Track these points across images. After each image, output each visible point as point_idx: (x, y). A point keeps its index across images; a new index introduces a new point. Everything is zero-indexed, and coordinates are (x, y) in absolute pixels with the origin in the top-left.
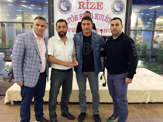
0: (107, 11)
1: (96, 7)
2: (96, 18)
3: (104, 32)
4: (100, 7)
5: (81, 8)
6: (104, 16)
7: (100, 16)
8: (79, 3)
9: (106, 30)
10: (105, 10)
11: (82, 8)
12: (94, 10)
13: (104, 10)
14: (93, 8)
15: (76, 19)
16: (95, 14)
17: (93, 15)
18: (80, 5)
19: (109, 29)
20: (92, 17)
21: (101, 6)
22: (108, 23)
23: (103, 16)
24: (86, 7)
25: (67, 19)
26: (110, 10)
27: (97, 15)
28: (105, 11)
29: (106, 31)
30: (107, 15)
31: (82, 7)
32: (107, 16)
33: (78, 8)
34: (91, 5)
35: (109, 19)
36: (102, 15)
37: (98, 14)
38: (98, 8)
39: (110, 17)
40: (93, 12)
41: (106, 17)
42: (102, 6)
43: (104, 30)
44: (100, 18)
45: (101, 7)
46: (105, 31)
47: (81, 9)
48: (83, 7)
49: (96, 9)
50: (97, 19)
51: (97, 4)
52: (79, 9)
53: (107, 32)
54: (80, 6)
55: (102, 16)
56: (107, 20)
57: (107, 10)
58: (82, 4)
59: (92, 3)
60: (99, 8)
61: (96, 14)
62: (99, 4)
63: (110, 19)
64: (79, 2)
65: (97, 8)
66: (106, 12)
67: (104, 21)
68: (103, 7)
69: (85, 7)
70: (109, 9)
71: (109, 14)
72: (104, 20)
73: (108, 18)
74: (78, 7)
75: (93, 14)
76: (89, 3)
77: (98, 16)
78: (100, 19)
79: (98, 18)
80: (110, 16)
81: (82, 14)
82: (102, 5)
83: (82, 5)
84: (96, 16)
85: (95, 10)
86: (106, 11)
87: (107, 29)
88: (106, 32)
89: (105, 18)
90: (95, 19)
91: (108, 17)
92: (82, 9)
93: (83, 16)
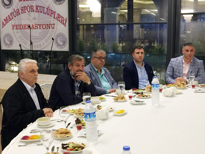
2: (37, 11)
3: (47, 28)
7: (41, 8)
9: (49, 25)
10: (45, 0)
12: (34, 2)
15: (18, 14)
17: (33, 8)
20: (33, 9)
23: (44, 8)
25: (10, 14)
26: (50, 0)
27: (37, 7)
29: (49, 26)
30: (48, 7)
35: (50, 11)
36: (42, 7)
37: (38, 6)
40: (33, 3)
41: (47, 9)
43: (46, 25)
44: (41, 11)
46: (48, 27)
50: (38, 12)
53: (50, 28)
55: (43, 8)
56: (48, 13)
61: (36, 6)
63: (51, 12)
66: (46, 3)
67: (46, 14)
71: (50, 4)
72: (45, 12)
73: (49, 10)
75: (33, 6)
77: (39, 8)
78: (41, 12)
79: (39, 11)
84: (36, 8)
87: (50, 24)
88: (49, 29)
89: (46, 10)
90: (36, 12)
91: (49, 9)
93: (24, 10)
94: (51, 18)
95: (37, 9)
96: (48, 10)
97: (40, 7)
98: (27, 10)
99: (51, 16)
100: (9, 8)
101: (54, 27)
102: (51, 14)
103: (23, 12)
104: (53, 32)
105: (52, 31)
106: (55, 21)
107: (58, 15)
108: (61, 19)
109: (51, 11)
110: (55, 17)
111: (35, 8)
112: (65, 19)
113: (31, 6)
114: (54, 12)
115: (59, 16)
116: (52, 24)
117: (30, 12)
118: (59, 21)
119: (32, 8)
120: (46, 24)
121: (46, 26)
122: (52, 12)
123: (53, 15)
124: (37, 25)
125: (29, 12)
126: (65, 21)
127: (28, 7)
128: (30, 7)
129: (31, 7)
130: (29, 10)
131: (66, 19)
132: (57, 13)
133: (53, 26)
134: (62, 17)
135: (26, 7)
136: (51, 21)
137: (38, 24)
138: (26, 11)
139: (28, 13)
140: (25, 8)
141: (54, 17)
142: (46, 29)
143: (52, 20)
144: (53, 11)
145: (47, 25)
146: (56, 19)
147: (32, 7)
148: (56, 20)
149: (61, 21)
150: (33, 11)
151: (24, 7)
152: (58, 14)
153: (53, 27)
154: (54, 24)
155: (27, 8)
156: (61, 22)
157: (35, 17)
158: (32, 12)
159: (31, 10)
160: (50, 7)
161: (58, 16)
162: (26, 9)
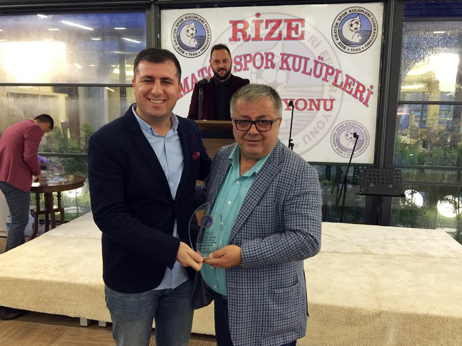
0: (319, 44)
1: (285, 33)
2: (285, 66)
3: (311, 109)
4: (297, 33)
5: (239, 40)
6: (308, 59)
7: (297, 59)
8: (231, 25)
9: (317, 102)
10: (311, 42)
11: (241, 37)
13: (309, 41)
14: (276, 35)
16: (281, 54)
17: (273, 58)
18: (235, 31)
19: (324, 98)
20: (272, 63)
21: (300, 29)
22: (323, 79)
23: (307, 59)
24: (253, 36)
25: (199, 72)
26: (328, 42)
27: (285, 57)
28: (312, 44)
29: (315, 105)
30: (319, 58)
31: (240, 35)
32: (320, 61)
33: (230, 40)
34: (267, 27)
35: (325, 68)
36: (301, 58)
37: (289, 55)
38: (289, 37)
39: (327, 63)
40: (274, 47)
41: (316, 62)
42: (303, 29)
43: (308, 102)
44: (297, 67)
45: (300, 32)
46: (313, 107)
47: (238, 43)
48: (244, 35)
49: (285, 39)
50: (288, 69)
51: (286, 23)
52: (234, 42)
53: (318, 109)
54: (236, 34)
55: (303, 61)
56: (318, 73)
57: (317, 42)
58: (240, 26)
59: (271, 21)
60: (293, 35)
61: (283, 55)
62: (294, 24)
63: (327, 70)
64: (231, 22)
65: (285, 36)
66: (315, 47)
67: (310, 74)
68: (306, 33)
69: (250, 36)
70: (325, 38)
71: (326, 52)
72: (308, 71)
73: (322, 64)
74: (230, 35)
75: (273, 55)
76: (262, 21)
77: (290, 60)
78: (297, 71)
79: (291, 67)
80: (330, 59)
81: (240, 57)
82: (303, 26)
83: (240, 30)
84: (282, 59)
85: (281, 42)
86: (315, 44)
87: (319, 100)
88: (315, 110)
89: (311, 65)
90: (281, 68)
91: (321, 63)
92: (242, 40)
93: (243, 62)
94: (323, 86)
95: (284, 61)
96: (319, 66)
97: (295, 56)
98: (251, 63)
99: (325, 79)
100: (196, 56)
101: (332, 107)
102: (326, 76)
103: (238, 67)
104: (328, 118)
105: (323, 115)
106: (335, 91)
107: (348, 77)
108: (355, 87)
109: (328, 67)
110: (339, 83)
111: (277, 60)
112: (367, 87)
113: (267, 54)
114: (337, 70)
115: (350, 80)
116: (325, 100)
117: (263, 68)
118: (350, 93)
119: (267, 60)
120: (306, 99)
121: (306, 104)
122: (330, 71)
123: (331, 79)
125: (259, 68)
126: (366, 92)
127: (258, 57)
128: (265, 56)
129: (267, 56)
130: (258, 64)
131: (372, 87)
132: (344, 73)
133: (328, 104)
134: (359, 84)
135: (249, 55)
136: (322, 92)
138: (250, 65)
139: (254, 70)
140: (248, 58)
141: (335, 84)
142: (306, 110)
143: (327, 91)
144: (332, 68)
145: (312, 101)
146: (340, 87)
147: (270, 57)
149: (353, 93)
150: (273, 66)
151: (245, 56)
152: (347, 75)
153: (328, 108)
154: (332, 101)
155: (253, 59)
156: (355, 96)
157: (276, 81)
158: (267, 67)
159: (267, 64)
160: (324, 59)
161: (347, 80)
162: (250, 61)
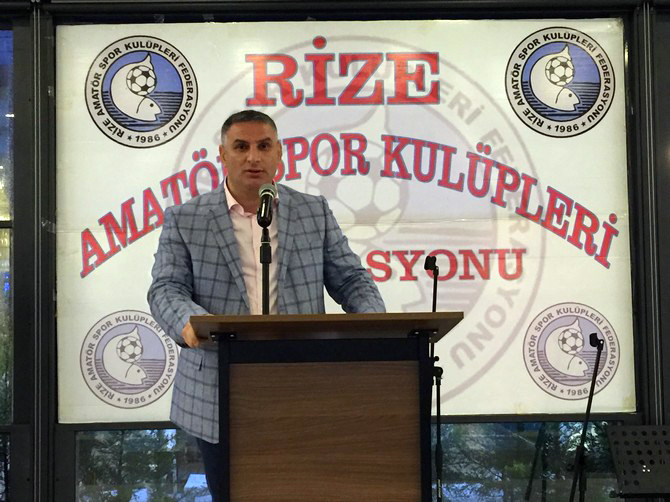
2: (395, 168)
3: (467, 276)
4: (420, 88)
5: (274, 102)
6: (454, 150)
7: (426, 152)
9: (481, 259)
11: (277, 95)
12: (372, 113)
13: (451, 106)
14: (367, 92)
16: (384, 138)
17: (363, 148)
19: (500, 247)
20: (361, 159)
21: (428, 79)
22: (493, 200)
23: (449, 151)
24: (309, 93)
26: (499, 109)
27: (395, 145)
29: (477, 264)
30: (480, 147)
31: (273, 90)
32: (483, 154)
33: (249, 103)
34: (343, 73)
35: (495, 173)
36: (434, 147)
37: (404, 141)
38: (401, 98)
39: (500, 160)
40: (364, 120)
41: (474, 159)
42: (435, 77)
43: (460, 258)
44: (425, 170)
45: (428, 86)
46: (473, 270)
47: (270, 110)
48: (286, 91)
49: (391, 101)
50: (404, 174)
51: (393, 64)
53: (486, 275)
54: (265, 87)
55: (440, 154)
56: (479, 185)
58: (274, 68)
59: (355, 57)
60: (413, 90)
61: (388, 139)
62: (412, 66)
63: (502, 177)
64: (249, 58)
65: (393, 93)
66: (469, 121)
67: (459, 187)
69: (300, 93)
71: (495, 132)
72: (454, 179)
73: (490, 164)
74: (248, 91)
75: (363, 140)
76: (331, 58)
77: (408, 154)
78: (427, 179)
79: (410, 170)
80: (506, 149)
82: (435, 70)
83: (275, 79)
84: (387, 151)
85: (381, 107)
87: (486, 253)
90: (386, 173)
91: (485, 160)
92: (280, 103)
93: (284, 158)
95: (393, 155)
96: (481, 167)
97: (419, 145)
98: (308, 161)
99: (497, 200)
101: (519, 269)
102: (499, 193)
104: (513, 298)
105: (501, 291)
107: (554, 194)
108: (572, 220)
109: (504, 170)
110: (532, 209)
111: (375, 153)
112: (603, 219)
113: (347, 139)
114: (525, 176)
115: (559, 202)
116: (502, 254)
117: (337, 173)
118: (562, 233)
119: (349, 153)
120: (454, 249)
121: (453, 263)
122: (509, 179)
123: (513, 199)
124: (387, 255)
125: (326, 173)
126: (602, 231)
127: (325, 145)
128: (341, 143)
129: (348, 143)
130: (325, 162)
131: (613, 218)
132: (544, 184)
133: (511, 263)
134: (583, 212)
135: (301, 140)
136: (493, 234)
137: (391, 249)
138: (304, 166)
139: (316, 178)
140: (298, 149)
141: (522, 212)
142: (456, 279)
144: (514, 172)
145: (468, 254)
146: (536, 218)
147: (355, 145)
148: (535, 227)
149: (570, 232)
150: (364, 168)
151: (291, 142)
152: (550, 190)
153: (511, 271)
154: (519, 253)
155: (311, 151)
156: (574, 240)
157: (372, 204)
158: (348, 171)
159: (348, 163)
161: (552, 202)
162: (302, 156)
